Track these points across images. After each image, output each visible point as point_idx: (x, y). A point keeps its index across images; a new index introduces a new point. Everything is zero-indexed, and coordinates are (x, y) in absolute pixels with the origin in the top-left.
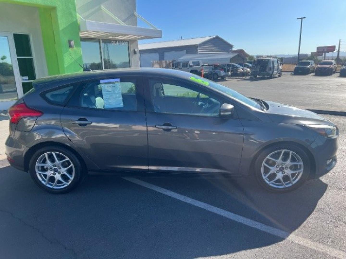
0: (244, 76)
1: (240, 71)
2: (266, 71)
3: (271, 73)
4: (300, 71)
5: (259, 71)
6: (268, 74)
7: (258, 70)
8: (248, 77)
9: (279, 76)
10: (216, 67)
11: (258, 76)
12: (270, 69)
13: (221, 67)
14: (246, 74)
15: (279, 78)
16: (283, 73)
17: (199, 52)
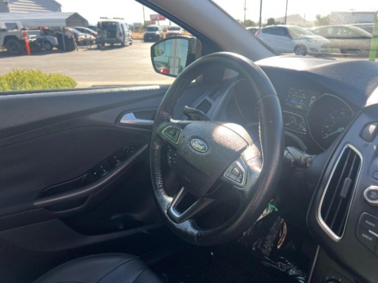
0: (88, 45)
1: (82, 38)
2: (116, 38)
3: (123, 40)
4: (150, 38)
5: (108, 37)
6: (119, 41)
7: (105, 36)
8: (93, 47)
9: (131, 44)
10: (46, 32)
11: (106, 45)
12: (120, 34)
13: (53, 32)
14: (90, 42)
15: (131, 46)
16: (134, 41)
17: (11, 11)
